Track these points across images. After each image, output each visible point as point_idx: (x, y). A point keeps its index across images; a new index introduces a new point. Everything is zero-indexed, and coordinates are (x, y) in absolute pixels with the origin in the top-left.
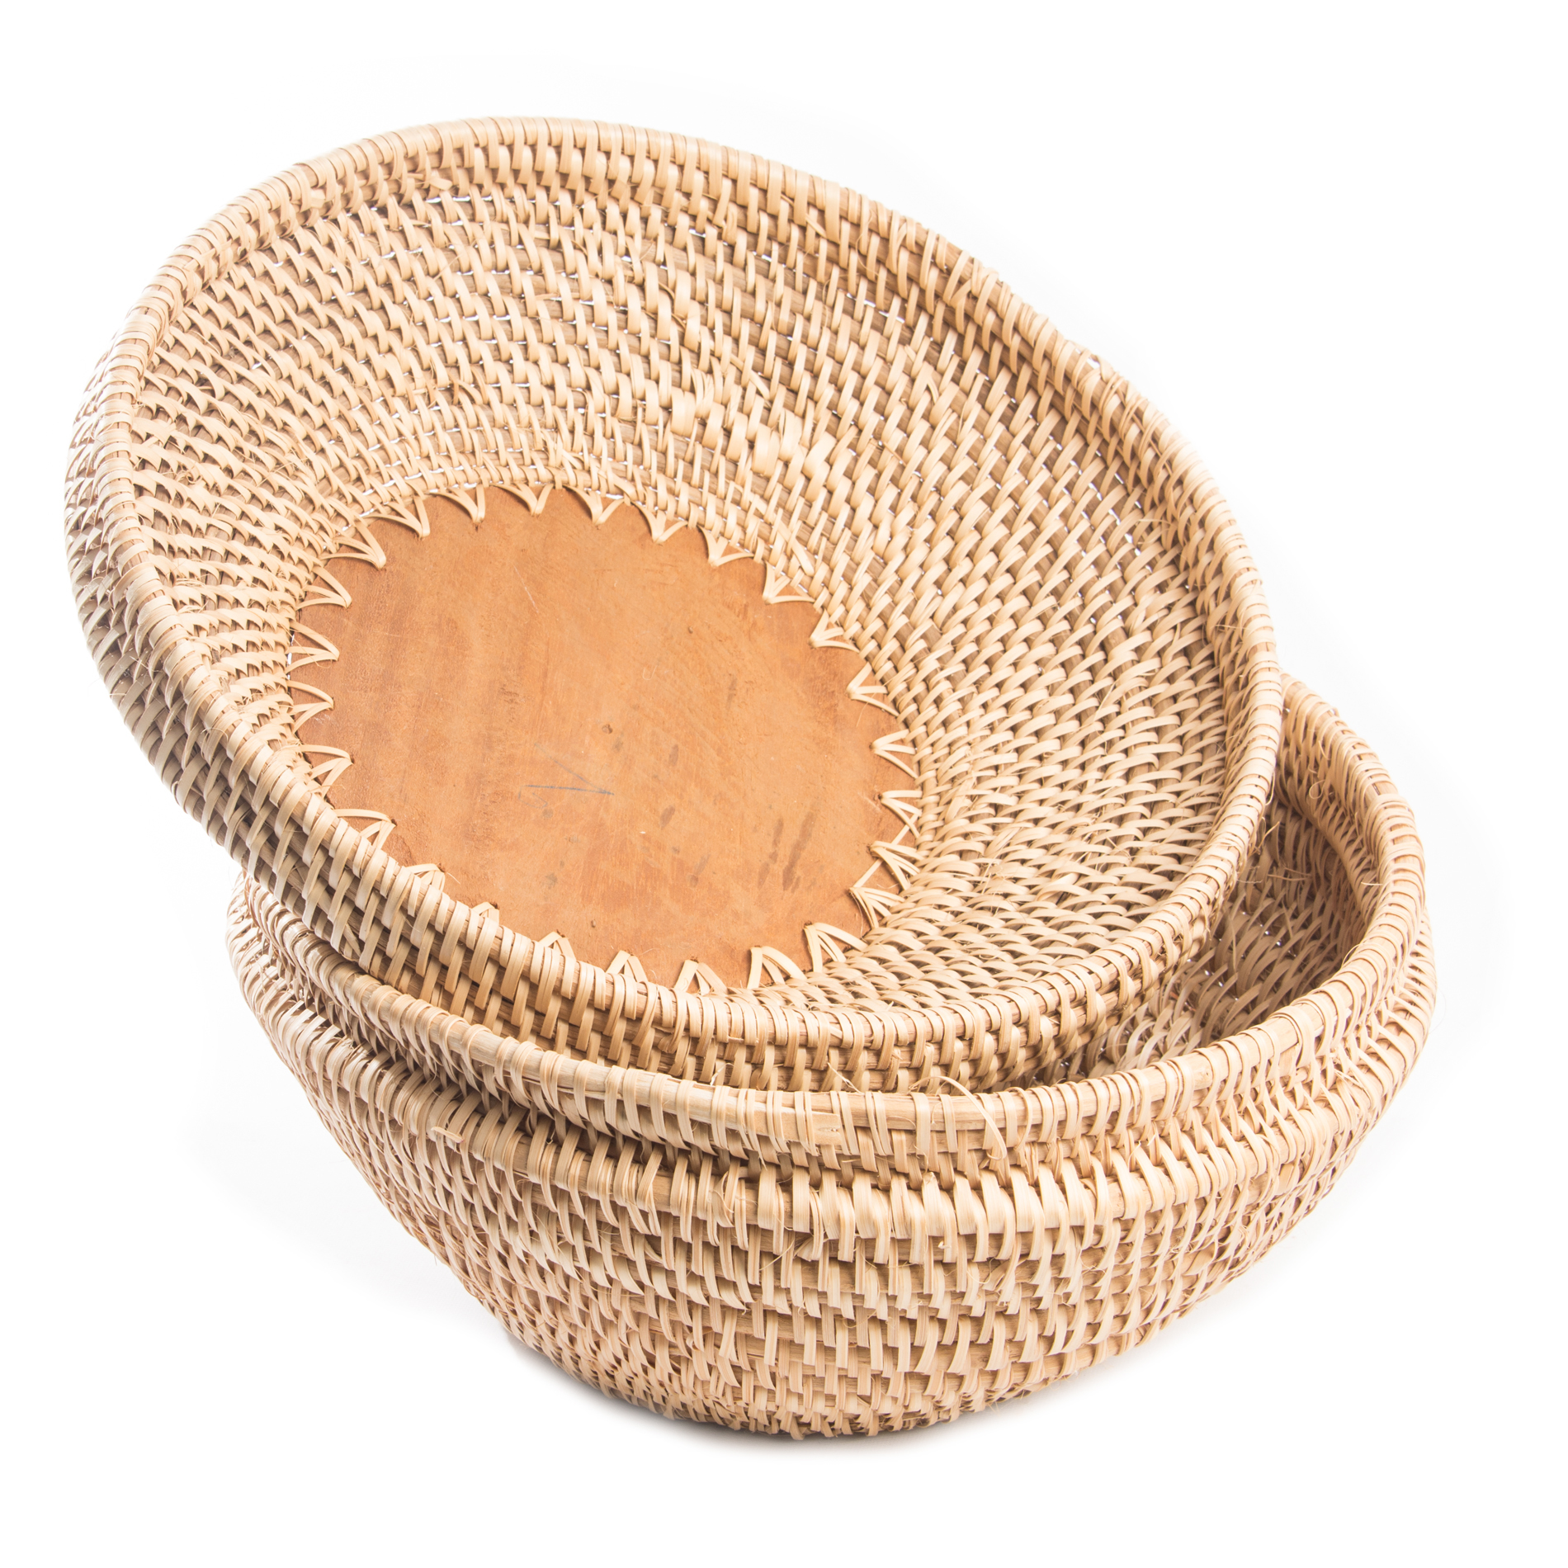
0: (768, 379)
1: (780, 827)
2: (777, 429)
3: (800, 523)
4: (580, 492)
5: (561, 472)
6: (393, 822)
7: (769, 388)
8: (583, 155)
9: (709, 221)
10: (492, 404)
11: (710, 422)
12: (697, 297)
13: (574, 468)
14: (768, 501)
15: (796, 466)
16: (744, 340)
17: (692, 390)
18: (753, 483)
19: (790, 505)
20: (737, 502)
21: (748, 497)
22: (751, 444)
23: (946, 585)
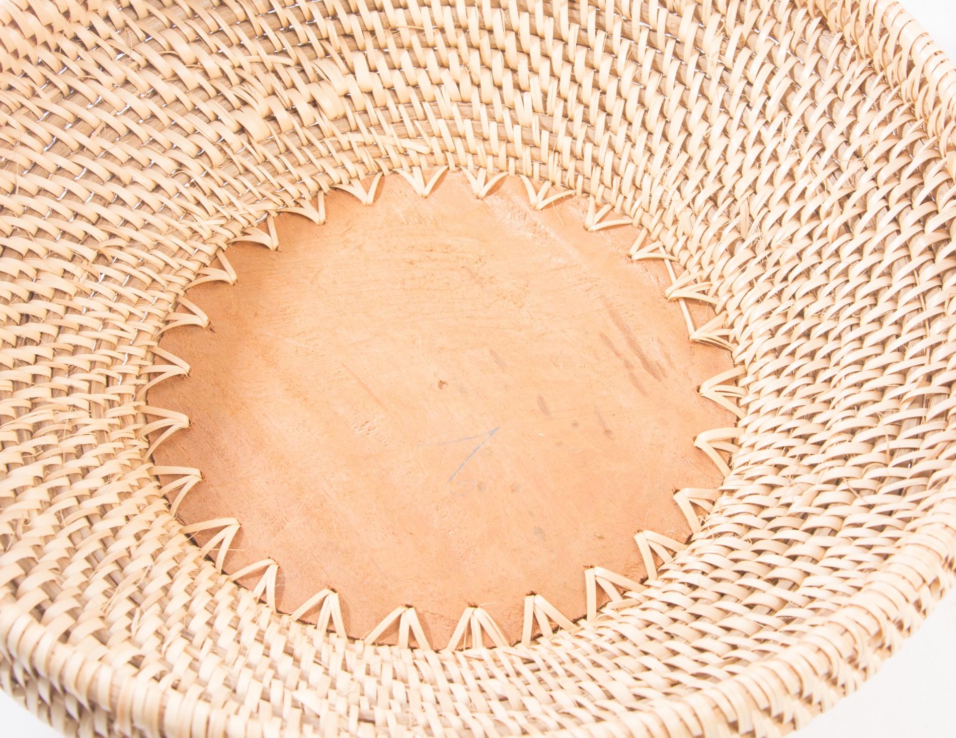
0: (284, 53)
1: (605, 338)
2: (321, 79)
3: (391, 126)
4: (241, 238)
5: (218, 236)
6: (409, 606)
7: (290, 57)
8: (33, 13)
10: (134, 238)
11: (277, 115)
12: (190, 39)
13: (222, 226)
14: (357, 130)
15: (355, 93)
16: (246, 41)
17: (245, 103)
18: (338, 128)
19: (374, 121)
20: (341, 150)
21: (344, 140)
22: (314, 103)
23: (523, 86)
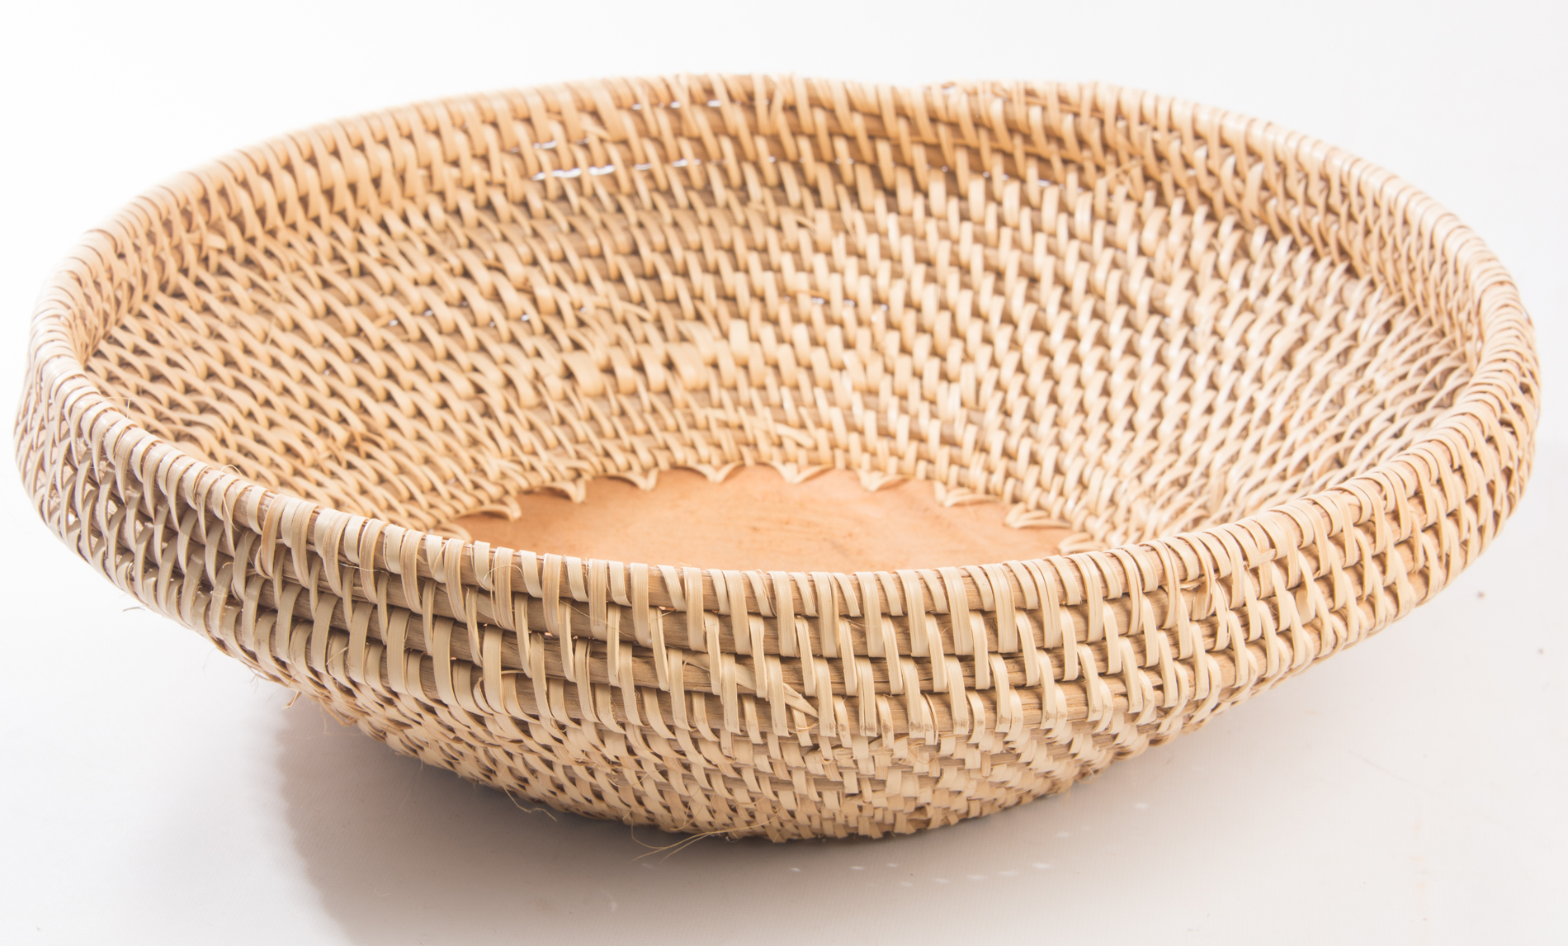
0: (642, 303)
2: (684, 339)
3: (766, 408)
7: (649, 311)
9: (489, 183)
10: (399, 444)
11: (617, 369)
12: (525, 259)
14: (721, 406)
15: (726, 363)
16: (595, 279)
17: (578, 347)
18: (695, 400)
19: (745, 400)
20: (693, 426)
21: (700, 414)
22: (670, 365)
23: (952, 373)
